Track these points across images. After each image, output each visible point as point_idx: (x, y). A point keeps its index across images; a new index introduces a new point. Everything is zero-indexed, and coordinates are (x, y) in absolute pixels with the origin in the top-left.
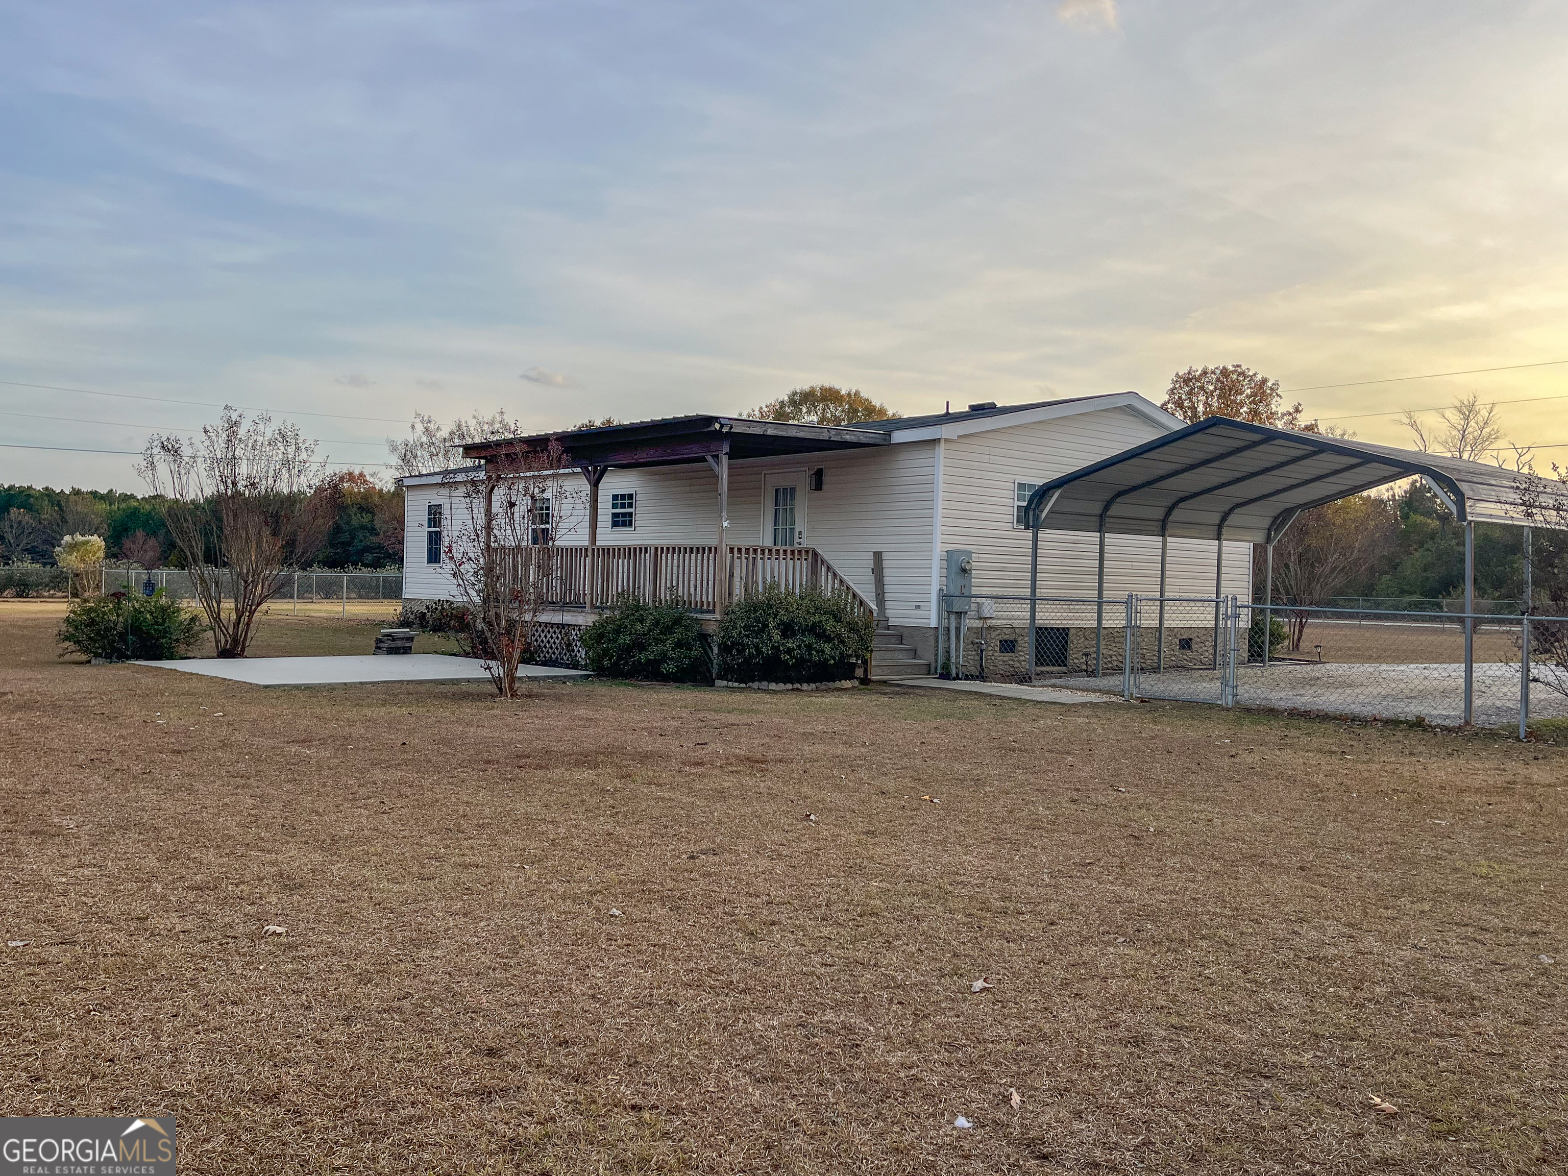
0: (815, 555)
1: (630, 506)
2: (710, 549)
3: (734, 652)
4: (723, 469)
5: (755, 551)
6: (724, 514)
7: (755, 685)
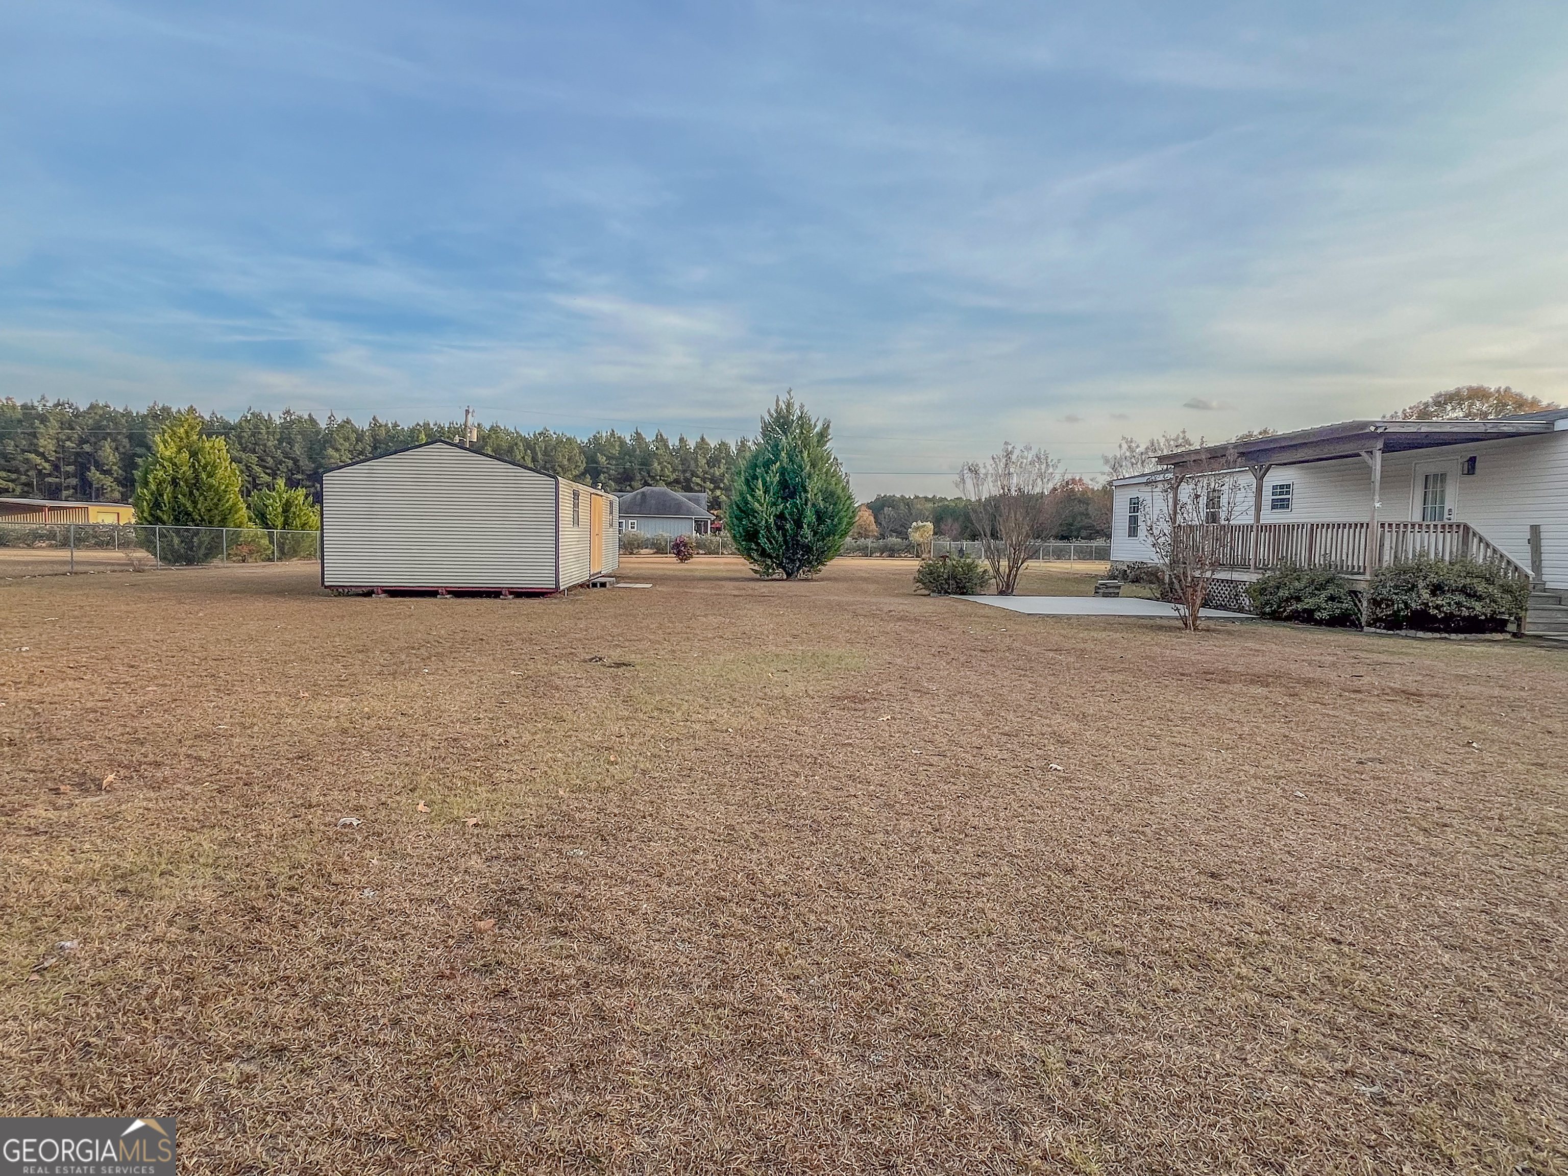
0: (1467, 528)
1: (1288, 493)
2: (1362, 525)
3: (1383, 606)
4: (1377, 462)
5: (1405, 526)
6: (1377, 497)
7: (1403, 633)
